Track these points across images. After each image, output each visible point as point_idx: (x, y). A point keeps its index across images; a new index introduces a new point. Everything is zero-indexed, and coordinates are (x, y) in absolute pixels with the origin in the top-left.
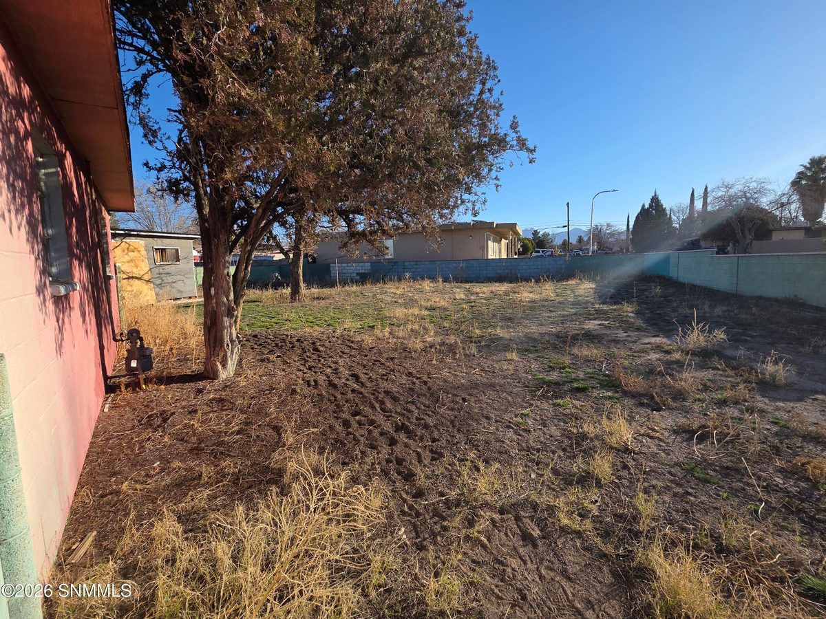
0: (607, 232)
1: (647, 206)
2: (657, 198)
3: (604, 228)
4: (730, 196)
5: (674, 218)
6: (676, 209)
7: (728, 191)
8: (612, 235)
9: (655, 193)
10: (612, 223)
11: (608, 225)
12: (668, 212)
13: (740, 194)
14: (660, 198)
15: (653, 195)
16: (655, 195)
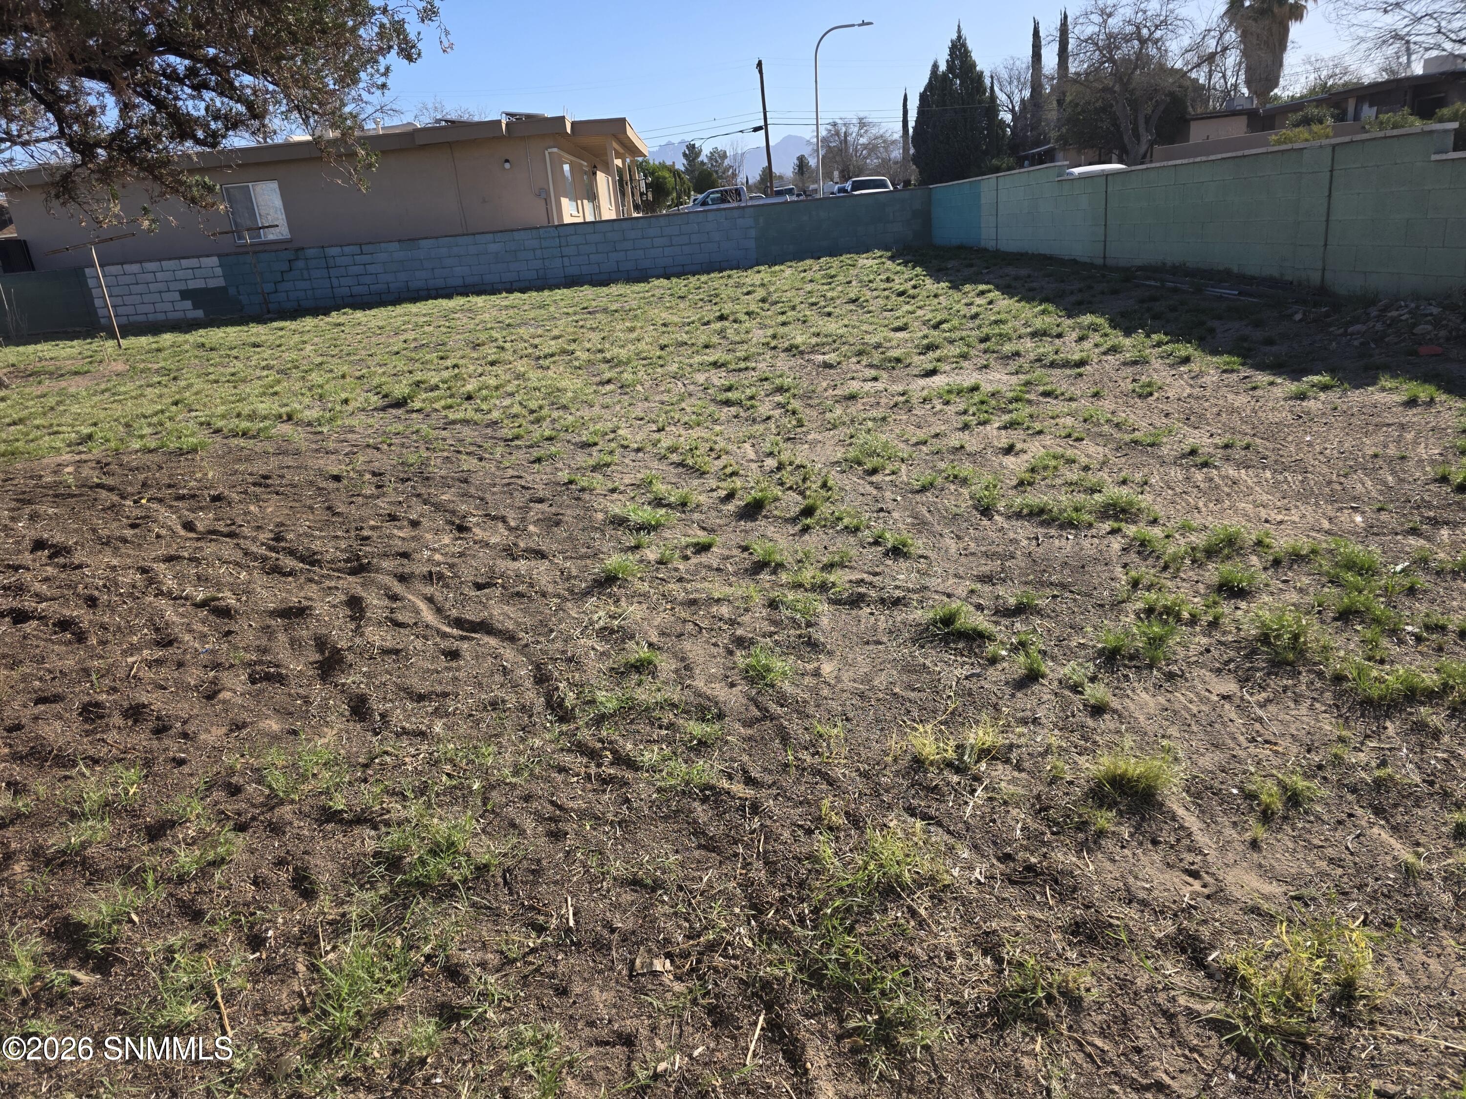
0: (863, 141)
1: (943, 67)
2: (964, 45)
3: (854, 130)
4: (1110, 36)
5: (1002, 97)
6: (1005, 75)
7: (1105, 22)
8: (872, 148)
9: (959, 31)
10: (872, 118)
11: (862, 124)
12: (987, 81)
13: (1129, 29)
14: (970, 45)
15: (954, 36)
16: (959, 37)
